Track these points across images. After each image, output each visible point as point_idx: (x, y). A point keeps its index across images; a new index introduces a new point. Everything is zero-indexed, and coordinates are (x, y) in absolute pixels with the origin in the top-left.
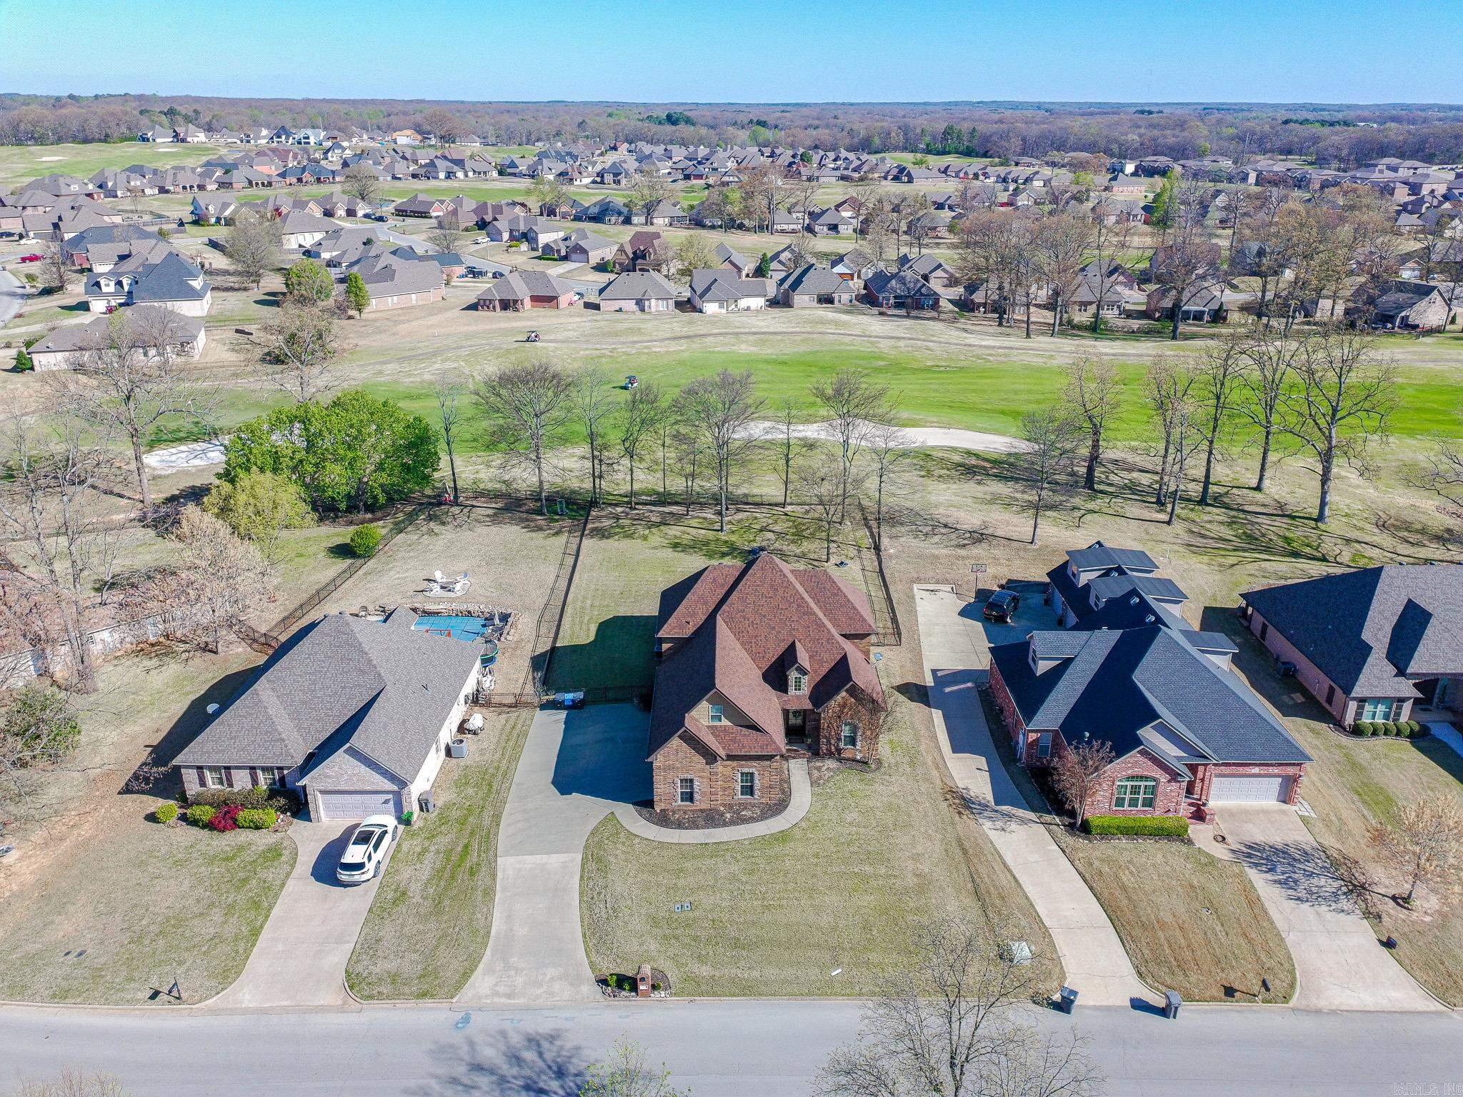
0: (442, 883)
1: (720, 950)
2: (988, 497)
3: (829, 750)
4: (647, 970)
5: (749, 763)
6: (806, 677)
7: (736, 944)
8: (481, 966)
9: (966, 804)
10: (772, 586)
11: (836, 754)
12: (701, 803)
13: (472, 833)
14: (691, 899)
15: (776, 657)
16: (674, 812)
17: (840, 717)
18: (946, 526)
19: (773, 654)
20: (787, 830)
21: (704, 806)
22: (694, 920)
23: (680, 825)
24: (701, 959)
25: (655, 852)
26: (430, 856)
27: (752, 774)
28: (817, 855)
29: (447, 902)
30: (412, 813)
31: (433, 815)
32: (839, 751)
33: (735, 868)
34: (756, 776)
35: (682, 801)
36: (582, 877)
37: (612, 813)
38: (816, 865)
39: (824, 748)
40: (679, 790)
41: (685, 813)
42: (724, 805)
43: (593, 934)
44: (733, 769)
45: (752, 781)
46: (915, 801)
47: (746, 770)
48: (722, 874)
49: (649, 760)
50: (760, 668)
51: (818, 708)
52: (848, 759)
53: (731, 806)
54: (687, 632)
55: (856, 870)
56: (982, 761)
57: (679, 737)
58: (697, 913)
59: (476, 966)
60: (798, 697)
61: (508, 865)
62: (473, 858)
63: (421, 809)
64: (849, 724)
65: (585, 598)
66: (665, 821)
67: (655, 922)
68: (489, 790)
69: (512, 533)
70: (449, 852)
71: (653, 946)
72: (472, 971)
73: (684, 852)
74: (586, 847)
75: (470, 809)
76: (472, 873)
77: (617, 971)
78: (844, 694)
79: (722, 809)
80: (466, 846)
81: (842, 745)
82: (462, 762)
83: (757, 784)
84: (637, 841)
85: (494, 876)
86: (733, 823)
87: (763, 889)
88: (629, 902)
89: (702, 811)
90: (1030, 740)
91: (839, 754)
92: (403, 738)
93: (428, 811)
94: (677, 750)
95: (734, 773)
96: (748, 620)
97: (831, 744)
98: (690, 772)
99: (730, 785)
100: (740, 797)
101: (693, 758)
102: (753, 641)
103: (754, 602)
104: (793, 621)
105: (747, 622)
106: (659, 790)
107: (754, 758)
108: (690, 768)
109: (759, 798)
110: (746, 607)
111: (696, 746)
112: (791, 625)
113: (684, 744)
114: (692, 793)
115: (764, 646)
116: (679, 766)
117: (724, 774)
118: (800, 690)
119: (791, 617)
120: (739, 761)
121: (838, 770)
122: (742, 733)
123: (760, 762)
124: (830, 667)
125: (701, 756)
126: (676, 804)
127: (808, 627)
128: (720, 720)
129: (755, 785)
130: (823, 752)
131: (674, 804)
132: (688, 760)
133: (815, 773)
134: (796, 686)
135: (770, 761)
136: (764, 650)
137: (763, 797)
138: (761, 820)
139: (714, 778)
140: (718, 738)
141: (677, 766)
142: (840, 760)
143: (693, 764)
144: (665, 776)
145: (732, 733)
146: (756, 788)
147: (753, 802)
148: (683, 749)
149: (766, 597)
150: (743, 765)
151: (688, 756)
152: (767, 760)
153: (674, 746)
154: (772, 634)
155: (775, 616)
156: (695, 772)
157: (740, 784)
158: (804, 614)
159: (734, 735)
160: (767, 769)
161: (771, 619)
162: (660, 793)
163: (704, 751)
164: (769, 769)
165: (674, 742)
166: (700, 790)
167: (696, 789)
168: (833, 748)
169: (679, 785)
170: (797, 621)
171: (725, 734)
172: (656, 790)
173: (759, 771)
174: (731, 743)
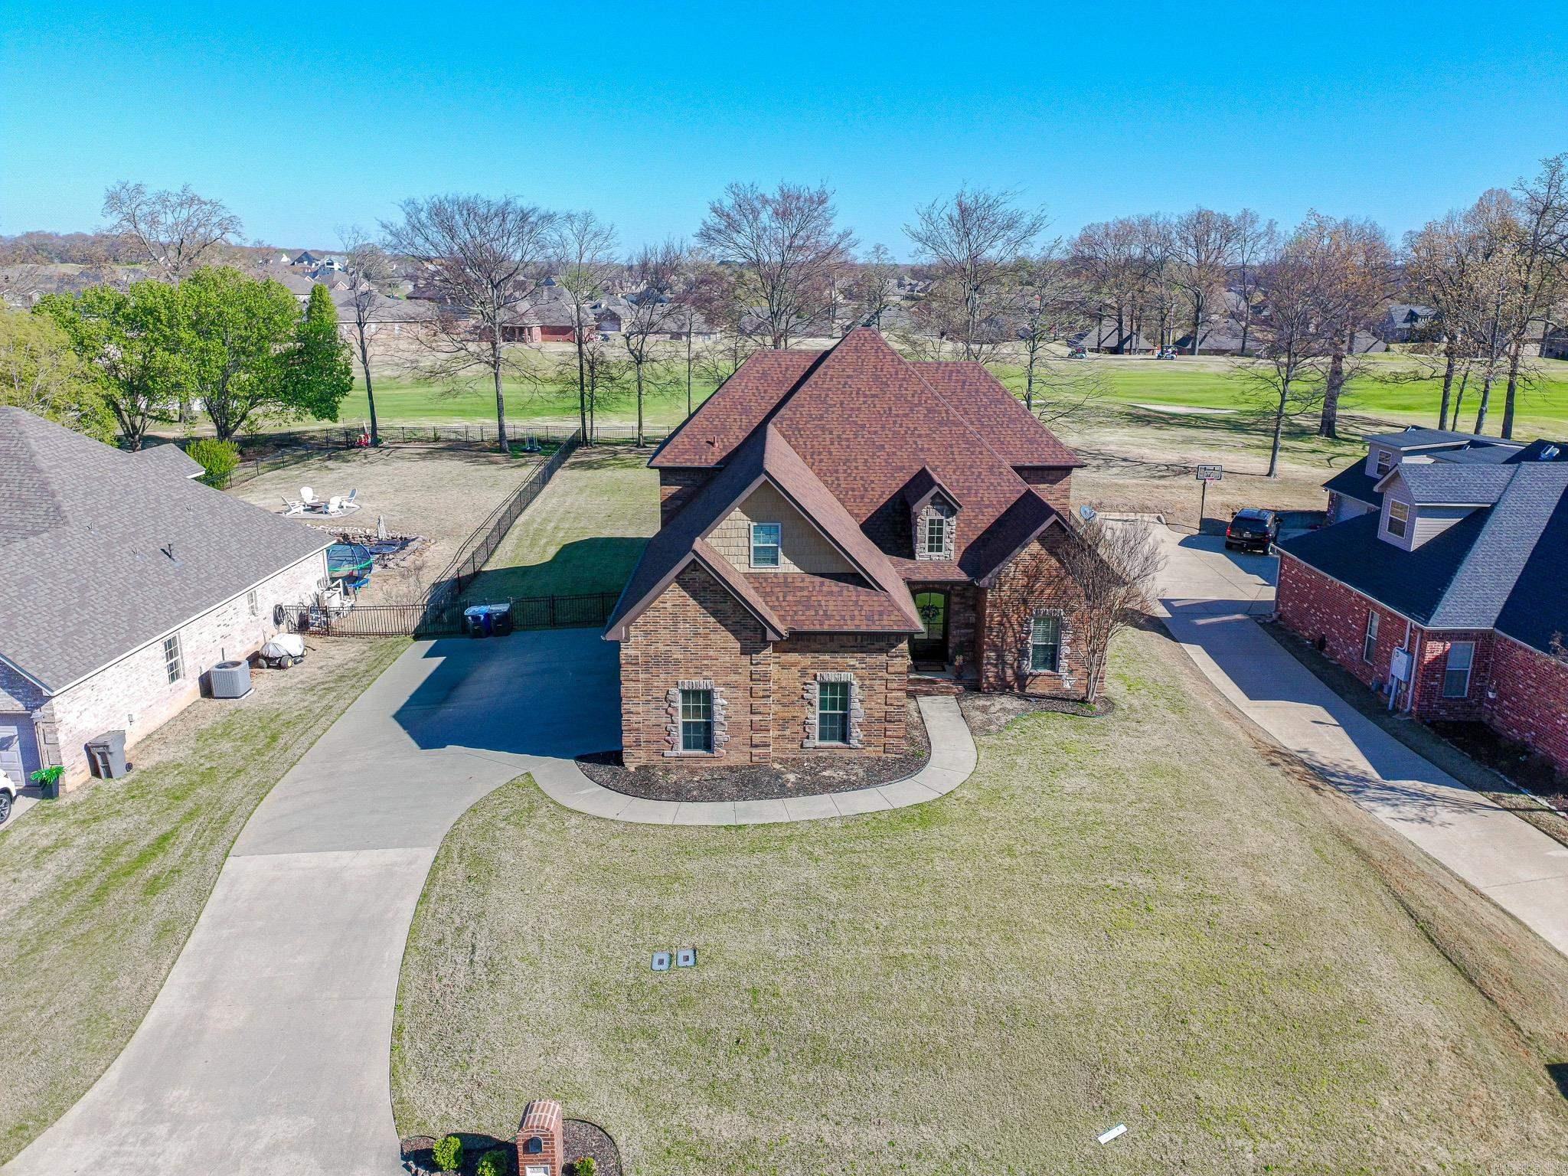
0: (65, 910)
1: (772, 1068)
3: (1000, 677)
4: (550, 1116)
5: (839, 659)
6: (953, 520)
7: (818, 1053)
9: (1321, 775)
11: (1017, 686)
12: (730, 752)
13: (191, 815)
14: (698, 941)
15: (887, 497)
16: (667, 771)
17: (1025, 601)
18: (1125, 460)
19: (884, 489)
20: (929, 803)
21: (738, 758)
22: (703, 990)
23: (678, 794)
24: (719, 1094)
25: (615, 843)
26: (64, 855)
27: (845, 687)
28: (1010, 851)
29: (55, 948)
30: (59, 771)
31: (120, 782)
32: (1021, 678)
33: (810, 873)
34: (855, 691)
35: (686, 746)
36: (424, 897)
37: (528, 774)
38: (1010, 870)
39: (991, 672)
40: (680, 719)
41: (693, 772)
42: (783, 761)
43: (424, 1027)
44: (803, 672)
45: (845, 704)
47: (832, 676)
48: (779, 885)
49: (610, 637)
50: (856, 516)
51: (978, 578)
52: (1043, 697)
53: (796, 764)
54: (712, 457)
56: (1319, 712)
57: (679, 579)
58: (710, 973)
60: (937, 564)
62: (172, 858)
63: (96, 773)
64: (1046, 619)
66: (647, 787)
67: (595, 995)
68: (268, 746)
70: (111, 853)
71: (582, 1057)
73: (682, 841)
74: (450, 836)
75: (208, 776)
76: (153, 887)
77: (470, 1126)
78: (1035, 547)
79: (777, 766)
80: (165, 838)
81: (1028, 667)
82: (230, 705)
83: (858, 711)
84: (574, 821)
85: (202, 896)
86: (803, 789)
87: (884, 922)
88: (533, 948)
89: (730, 769)
90: (1429, 657)
91: (1022, 687)
93: (109, 775)
94: (675, 616)
95: (805, 684)
96: (831, 433)
97: (1004, 663)
98: (705, 673)
99: (795, 714)
100: (818, 743)
101: (712, 636)
102: (841, 468)
103: (842, 403)
104: (920, 436)
105: (828, 437)
106: (634, 718)
107: (852, 644)
108: (705, 662)
109: (860, 746)
110: (827, 411)
111: (720, 606)
112: (915, 443)
113: (692, 602)
114: (709, 727)
115: (862, 478)
116: (680, 657)
117: (783, 685)
118: (939, 549)
119: (916, 429)
120: (817, 655)
121: (1026, 710)
122: (825, 589)
123: (864, 655)
124: (997, 515)
125: (731, 631)
126: (673, 753)
127: (951, 446)
128: (775, 561)
129: (853, 713)
130: (989, 683)
131: (667, 753)
132: (701, 641)
133: (978, 717)
134: (931, 540)
135: (887, 652)
136: (863, 485)
137: (870, 744)
138: (869, 785)
139: (759, 688)
140: (768, 599)
141: (675, 656)
142: (1026, 697)
143: (711, 653)
144: (647, 682)
145: (802, 589)
146: (853, 720)
147: (848, 754)
148: (689, 614)
149: (865, 396)
150: (825, 662)
151: (701, 631)
152: (881, 651)
153: (668, 605)
154: (879, 457)
155: (883, 427)
156: (716, 674)
157: (818, 712)
158: (940, 423)
159: (806, 593)
160: (880, 674)
161: (876, 433)
162: (636, 726)
163: (738, 619)
164: (884, 674)
165: (667, 595)
166: (727, 717)
167: (718, 717)
168: (1009, 672)
169: (680, 705)
170: (927, 435)
171: (785, 589)
172: (625, 717)
173: (862, 678)
174: (800, 608)
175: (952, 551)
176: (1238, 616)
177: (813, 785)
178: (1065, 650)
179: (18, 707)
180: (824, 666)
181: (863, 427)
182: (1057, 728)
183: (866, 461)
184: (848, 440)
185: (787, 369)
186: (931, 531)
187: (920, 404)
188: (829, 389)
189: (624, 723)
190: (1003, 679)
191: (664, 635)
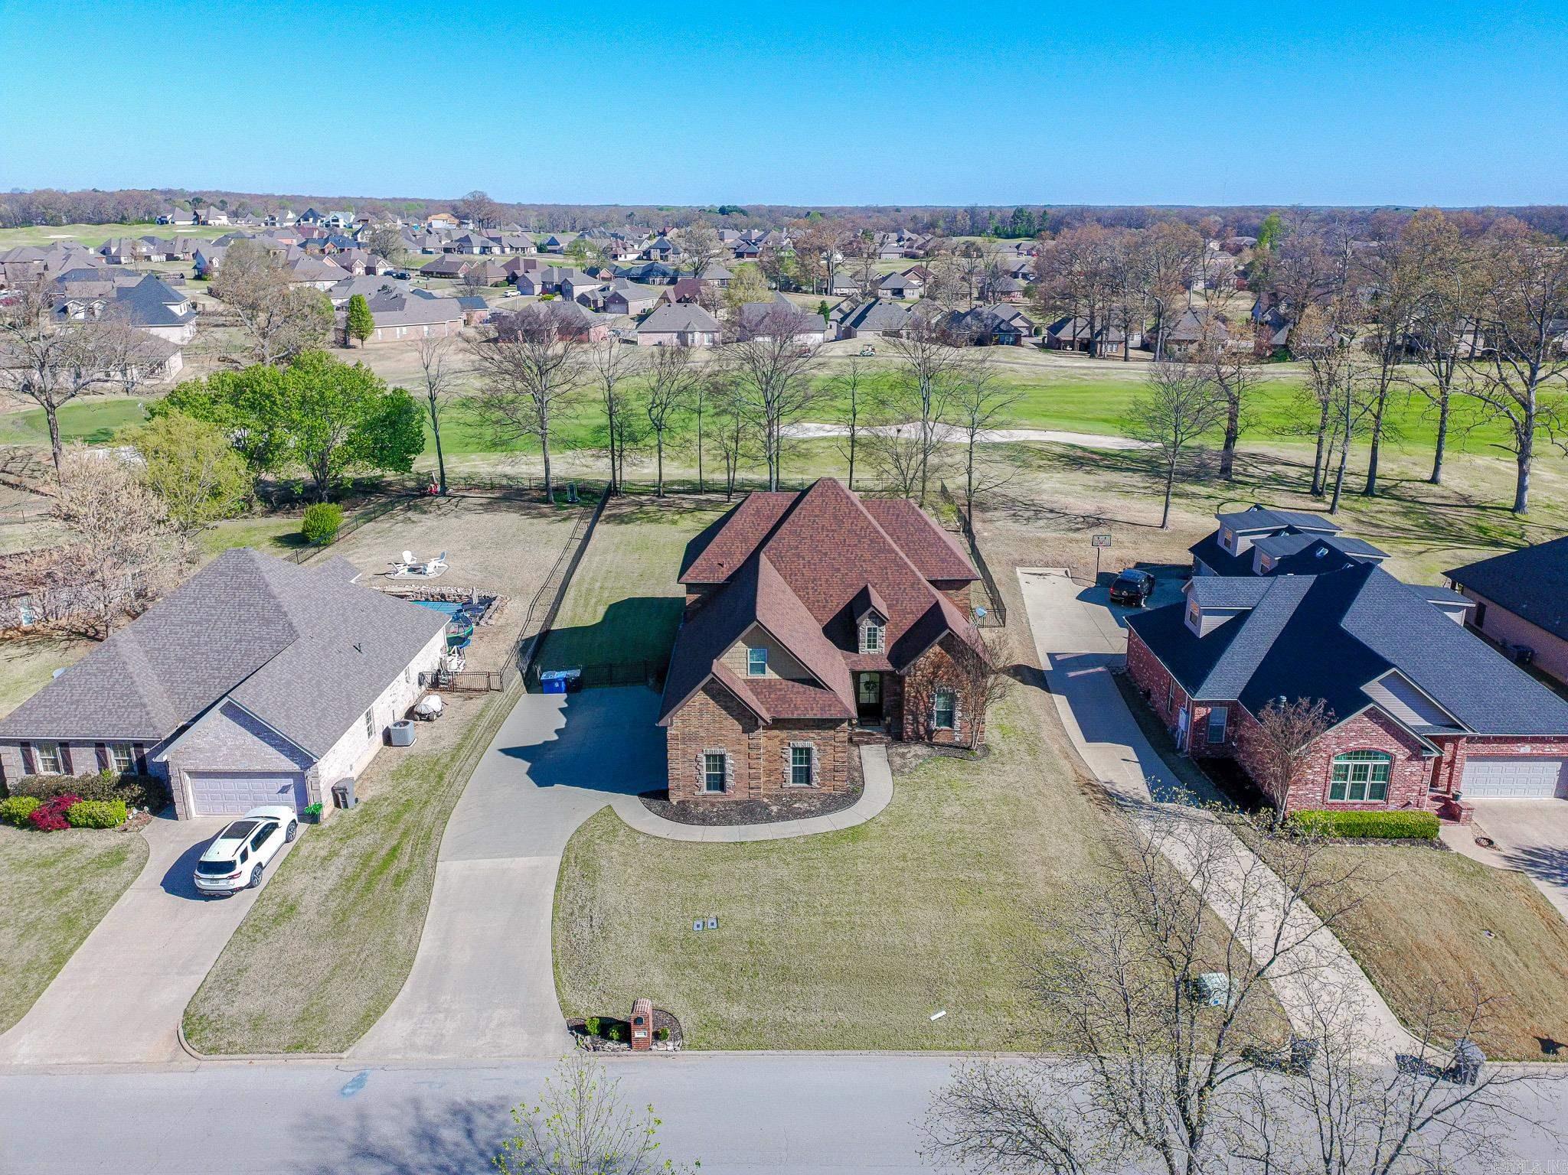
0: (352, 895)
1: (759, 983)
2: (1102, 485)
3: (916, 732)
4: (646, 1006)
5: (804, 733)
6: (884, 628)
7: (784, 974)
8: (393, 1006)
9: (1110, 798)
10: (835, 517)
11: (926, 738)
12: (736, 791)
13: (406, 833)
14: (719, 914)
15: (841, 607)
16: (697, 805)
17: (931, 683)
18: (1052, 511)
19: (838, 602)
20: (859, 826)
21: (739, 796)
22: (721, 942)
23: (704, 820)
24: (731, 996)
25: (667, 854)
26: (338, 862)
27: (808, 750)
28: (904, 858)
29: (354, 920)
30: (321, 806)
31: (353, 811)
32: (930, 733)
33: (783, 872)
34: (815, 754)
35: (709, 788)
36: (558, 887)
37: (610, 806)
38: (903, 870)
39: (909, 729)
40: (704, 772)
41: (713, 805)
42: (769, 797)
43: (570, 962)
44: (782, 742)
45: (809, 760)
46: (1040, 793)
47: (800, 744)
48: (765, 881)
49: (661, 724)
50: (819, 621)
51: (900, 669)
52: (943, 745)
53: (778, 798)
54: (721, 576)
55: (962, 877)
56: (1129, 752)
57: (704, 689)
58: (727, 933)
59: (386, 1008)
60: (873, 657)
61: (451, 870)
62: (403, 863)
63: (337, 805)
64: (945, 694)
65: (594, 580)
66: (685, 816)
67: (663, 943)
68: (438, 783)
69: (509, 520)
70: (366, 858)
71: (658, 978)
72: (378, 1014)
73: (709, 852)
74: (568, 849)
75: (408, 805)
76: (398, 881)
77: (603, 1013)
78: (936, 648)
79: (766, 800)
80: (394, 849)
81: (934, 725)
82: (406, 751)
83: (816, 765)
84: (642, 839)
85: (429, 887)
86: (781, 817)
87: (826, 902)
88: (625, 918)
89: (736, 803)
90: (1197, 717)
91: (930, 738)
92: (313, 703)
93: (346, 806)
94: (701, 710)
95: (783, 749)
96: (804, 559)
97: (918, 722)
98: (720, 745)
99: (778, 768)
100: (791, 785)
101: (724, 722)
102: (810, 586)
103: (811, 536)
104: (865, 561)
105: (802, 561)
106: (676, 772)
107: (812, 725)
108: (720, 738)
109: (818, 786)
110: (800, 543)
111: (728, 704)
112: (861, 566)
113: (711, 702)
114: (722, 777)
115: (824, 593)
116: (704, 735)
117: (769, 750)
118: (875, 647)
119: (862, 555)
120: (790, 732)
121: (930, 756)
122: (795, 690)
123: (820, 732)
124: (916, 620)
125: (735, 720)
126: (701, 793)
127: (886, 568)
128: (764, 672)
129: (813, 766)
130: (909, 736)
131: (696, 793)
132: (717, 725)
133: (898, 761)
134: (869, 641)
135: (834, 730)
136: (825, 599)
137: (824, 785)
138: (823, 814)
139: (753, 753)
140: (759, 697)
141: (701, 735)
142: (931, 745)
143: (724, 732)
144: (683, 749)
145: (780, 690)
146: (814, 771)
147: (810, 792)
149: (828, 531)
150: (795, 736)
151: (717, 719)
152: (830, 729)
153: (697, 704)
154: (836, 577)
155: (840, 554)
156: (727, 745)
157: (791, 766)
158: (879, 551)
159: (783, 692)
160: (830, 742)
161: (834, 558)
162: (677, 776)
163: (740, 713)
164: (833, 742)
165: (696, 698)
166: (734, 771)
167: (728, 771)
168: (921, 728)
169: (704, 764)
170: (870, 561)
171: (770, 690)
172: (670, 771)
173: (818, 745)
174: (779, 702)
175: (883, 648)
176: (1100, 669)
177: (789, 814)
178: (958, 714)
179: (296, 768)
180: (795, 738)
182: (949, 769)
183: (827, 580)
184: (815, 564)
185: (774, 507)
186: (869, 635)
187: (865, 538)
188: (802, 526)
189: (669, 774)
190: (917, 734)
191: (695, 722)
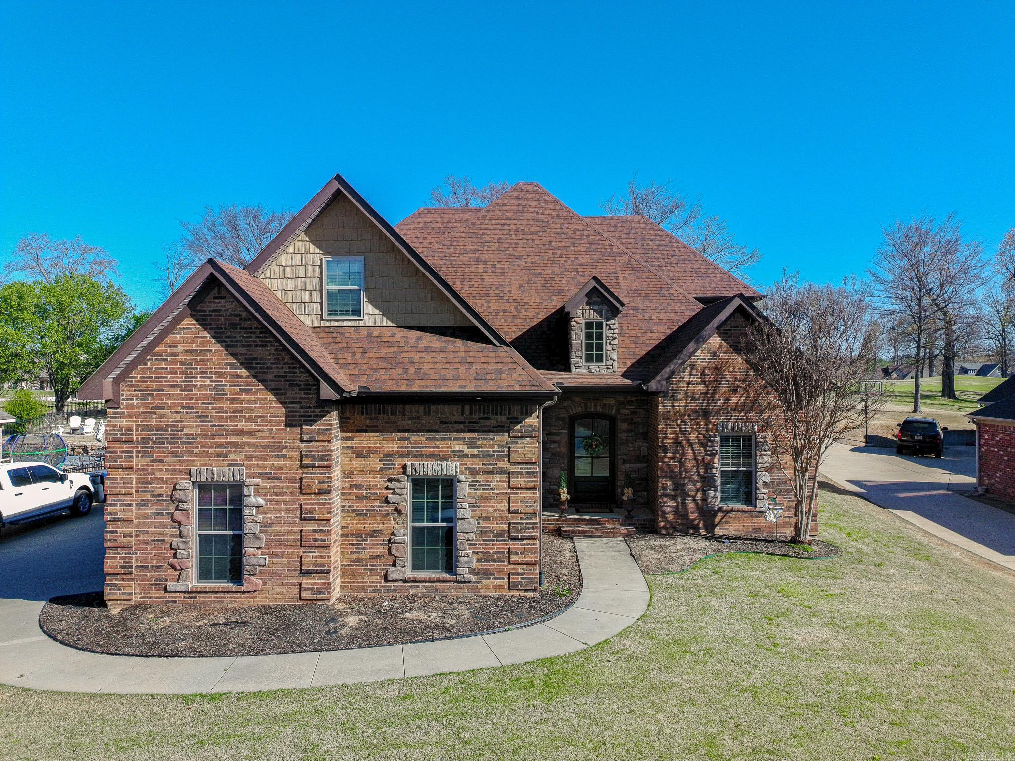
3: (682, 513)
5: (438, 441)
6: (615, 323)
11: (704, 524)
12: (268, 582)
20: (564, 659)
21: (279, 593)
27: (450, 484)
32: (709, 515)
35: (204, 575)
39: (668, 507)
40: (193, 529)
44: (387, 462)
45: (450, 512)
47: (429, 468)
52: (739, 537)
57: (196, 312)
64: (734, 437)
78: (714, 343)
79: (340, 607)
81: (715, 499)
83: (468, 522)
86: (363, 640)
89: (260, 609)
91: (710, 526)
94: (189, 366)
95: (390, 480)
96: (485, 263)
97: (685, 495)
98: (232, 456)
99: (376, 527)
100: (409, 573)
101: (243, 398)
102: (492, 293)
103: (499, 239)
104: (581, 264)
105: (481, 266)
106: (123, 529)
107: (458, 417)
108: (233, 438)
109: (473, 578)
111: (258, 352)
112: (576, 270)
113: (214, 345)
115: (515, 301)
116: (195, 430)
117: (358, 481)
119: (576, 258)
120: (406, 435)
121: (719, 551)
122: (423, 344)
123: (475, 435)
124: (669, 332)
125: (271, 390)
126: (181, 586)
127: (615, 272)
129: (460, 526)
130: (667, 521)
131: (172, 585)
132: (227, 406)
135: (508, 430)
136: (516, 307)
137: (487, 575)
138: (472, 633)
139: (312, 480)
140: (340, 356)
141: (187, 430)
143: (242, 424)
144: (143, 469)
145: (390, 344)
146: (461, 537)
148: (210, 364)
149: (525, 233)
150: (417, 447)
151: (227, 390)
152: (500, 428)
153: (179, 350)
154: (534, 283)
155: (542, 258)
156: (249, 457)
157: (410, 524)
158: (604, 254)
159: (394, 349)
160: (500, 464)
161: (532, 262)
162: (124, 541)
163: (282, 372)
164: (503, 464)
166: (265, 527)
167: (250, 527)
168: (691, 507)
169: (193, 508)
170: (588, 264)
171: (366, 345)
172: (110, 527)
173: (473, 471)
174: (384, 365)
175: (615, 360)
176: (940, 492)
177: (383, 631)
178: (763, 477)
180: (417, 453)
181: (520, 258)
182: (764, 570)
183: (521, 286)
184: (502, 268)
185: (449, 221)
187: (582, 238)
188: (487, 229)
189: (107, 536)
190: (685, 516)
191: (173, 395)
